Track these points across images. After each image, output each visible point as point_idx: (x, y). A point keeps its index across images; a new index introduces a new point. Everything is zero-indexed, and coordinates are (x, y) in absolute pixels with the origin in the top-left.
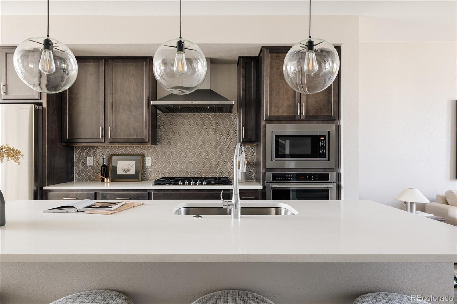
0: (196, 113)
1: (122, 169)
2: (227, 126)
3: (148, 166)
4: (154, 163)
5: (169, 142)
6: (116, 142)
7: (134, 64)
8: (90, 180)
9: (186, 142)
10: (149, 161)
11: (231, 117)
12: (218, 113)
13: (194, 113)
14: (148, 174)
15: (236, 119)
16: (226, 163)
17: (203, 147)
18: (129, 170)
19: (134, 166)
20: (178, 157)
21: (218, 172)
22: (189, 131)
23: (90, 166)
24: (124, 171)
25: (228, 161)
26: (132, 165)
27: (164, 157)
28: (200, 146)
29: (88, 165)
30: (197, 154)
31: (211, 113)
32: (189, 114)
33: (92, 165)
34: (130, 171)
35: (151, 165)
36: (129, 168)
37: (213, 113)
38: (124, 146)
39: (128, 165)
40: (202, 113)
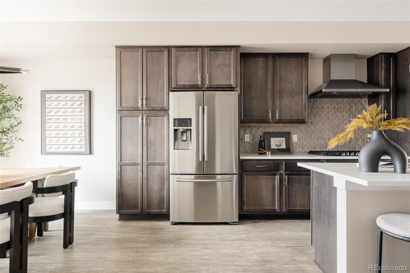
0: (334, 99)
1: (275, 144)
2: (359, 109)
3: (294, 142)
4: (299, 139)
5: (311, 122)
6: (281, 122)
7: (295, 59)
8: (247, 153)
9: (325, 122)
10: (295, 138)
11: (362, 102)
12: (351, 99)
13: (332, 99)
14: (294, 149)
15: (366, 103)
16: (358, 139)
17: (339, 126)
18: (280, 145)
19: (284, 142)
20: (319, 135)
21: (351, 147)
22: (328, 113)
23: (247, 142)
24: (277, 146)
25: (359, 138)
26: (282, 141)
27: (307, 135)
28: (337, 125)
29: (246, 141)
30: (334, 132)
31: (345, 99)
32: (327, 100)
33: (249, 141)
34: (282, 146)
35: (297, 141)
36: (280, 144)
37: (347, 99)
38: (274, 126)
39: (280, 141)
40: (338, 99)
